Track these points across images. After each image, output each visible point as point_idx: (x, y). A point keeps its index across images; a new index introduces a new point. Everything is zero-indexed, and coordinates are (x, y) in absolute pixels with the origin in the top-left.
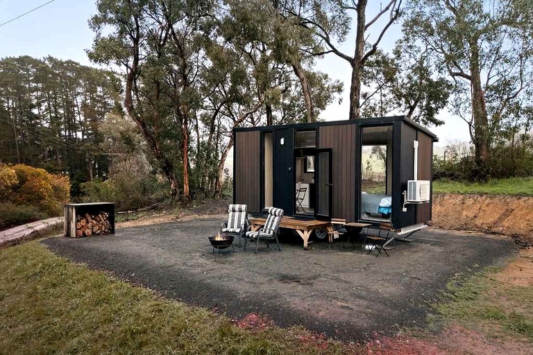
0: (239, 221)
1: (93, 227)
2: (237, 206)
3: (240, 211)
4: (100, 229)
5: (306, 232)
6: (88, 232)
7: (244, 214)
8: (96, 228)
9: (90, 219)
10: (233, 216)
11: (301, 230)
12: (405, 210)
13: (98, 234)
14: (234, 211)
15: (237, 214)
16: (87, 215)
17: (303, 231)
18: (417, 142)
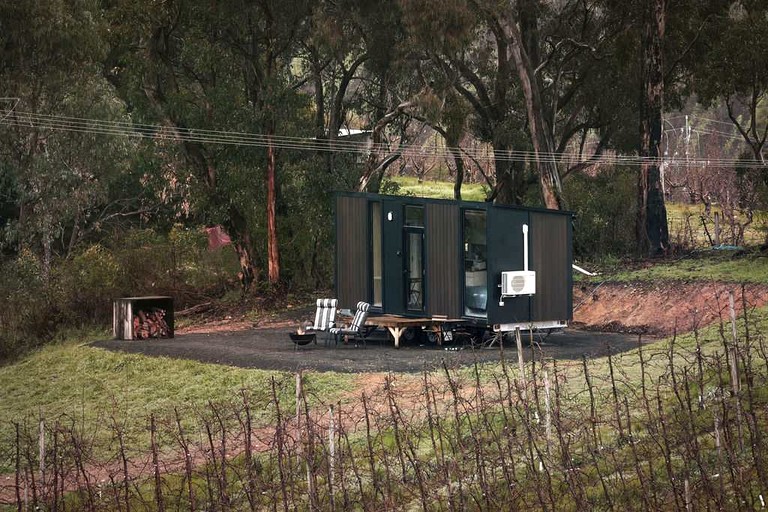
0: (328, 318)
1: (150, 328)
2: (326, 301)
3: (330, 307)
4: (158, 330)
5: (398, 329)
6: (145, 334)
7: (333, 310)
8: (153, 329)
9: (144, 318)
10: (321, 313)
11: (392, 327)
12: (502, 304)
13: (156, 337)
14: (322, 307)
15: (326, 310)
16: (141, 312)
17: (394, 328)
18: (527, 226)
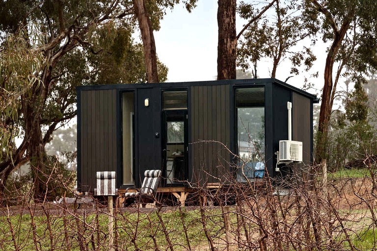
2: (106, 174)
3: (110, 178)
5: (183, 194)
7: (114, 181)
10: (102, 185)
11: (177, 192)
12: (277, 169)
14: (102, 178)
15: (106, 182)
17: (179, 193)
18: (291, 103)
